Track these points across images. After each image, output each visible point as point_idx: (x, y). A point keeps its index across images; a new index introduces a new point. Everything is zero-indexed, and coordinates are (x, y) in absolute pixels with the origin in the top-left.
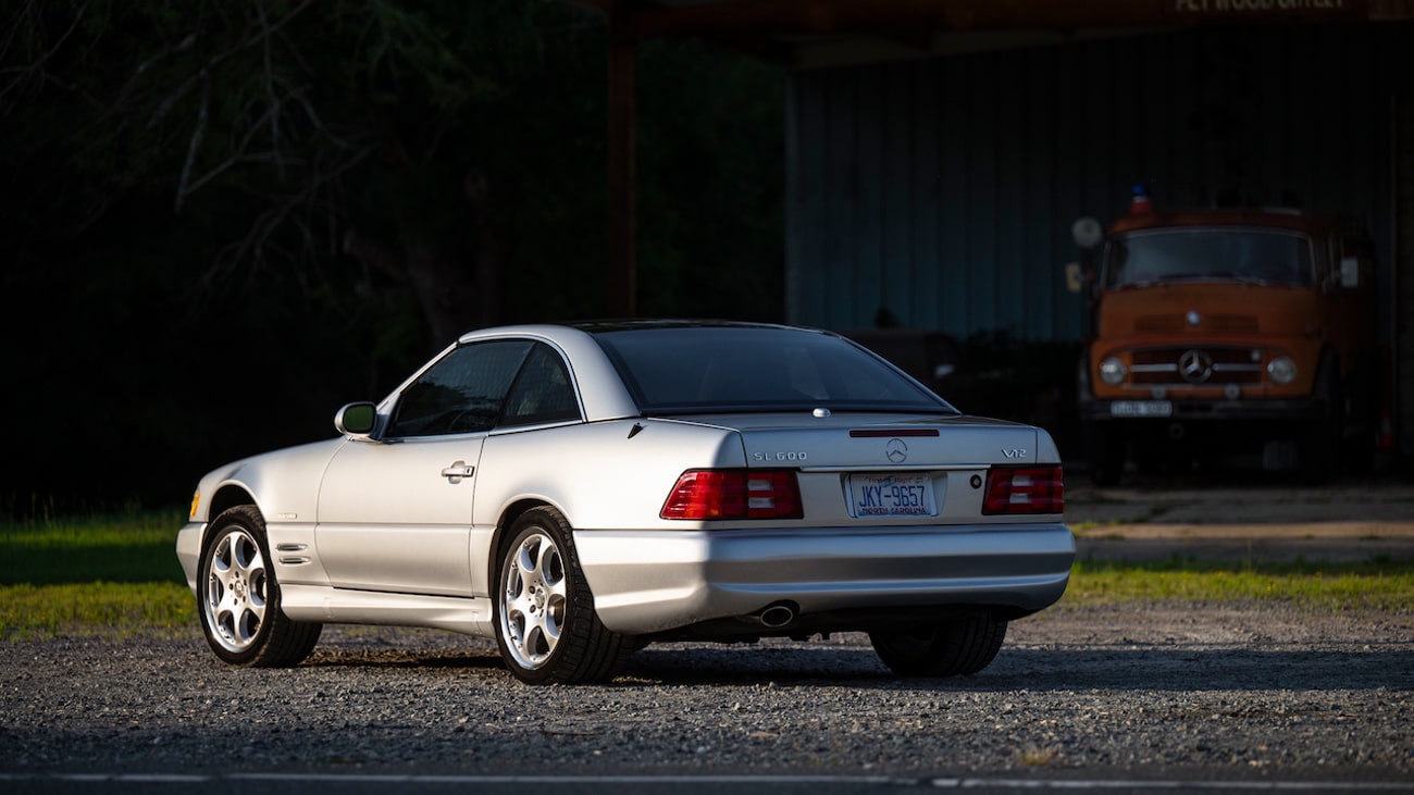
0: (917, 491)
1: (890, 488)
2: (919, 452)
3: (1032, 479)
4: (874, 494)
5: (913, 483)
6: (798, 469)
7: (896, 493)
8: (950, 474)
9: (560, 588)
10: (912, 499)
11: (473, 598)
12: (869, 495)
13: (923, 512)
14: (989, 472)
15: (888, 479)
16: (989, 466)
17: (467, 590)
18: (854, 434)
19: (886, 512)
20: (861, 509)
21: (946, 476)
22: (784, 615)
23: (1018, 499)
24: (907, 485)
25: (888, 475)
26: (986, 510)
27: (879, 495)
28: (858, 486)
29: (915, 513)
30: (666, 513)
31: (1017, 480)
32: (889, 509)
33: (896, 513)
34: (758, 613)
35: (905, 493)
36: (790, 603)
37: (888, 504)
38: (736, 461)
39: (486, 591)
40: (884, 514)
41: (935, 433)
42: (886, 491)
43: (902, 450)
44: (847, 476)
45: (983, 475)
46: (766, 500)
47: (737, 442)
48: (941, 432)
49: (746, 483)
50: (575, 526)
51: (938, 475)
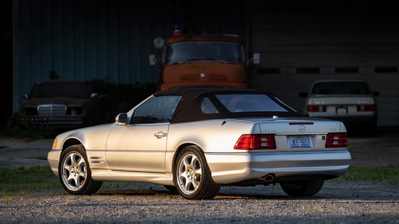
0: (307, 141)
1: (300, 140)
2: (308, 129)
3: (339, 137)
4: (295, 142)
5: (306, 138)
6: (275, 134)
7: (302, 142)
8: (316, 135)
9: (199, 171)
10: (306, 143)
11: (166, 173)
12: (294, 142)
13: (309, 147)
14: (327, 135)
15: (299, 137)
16: (327, 133)
17: (164, 171)
18: (291, 124)
19: (299, 147)
20: (292, 146)
21: (315, 136)
22: (271, 178)
23: (335, 143)
24: (304, 139)
25: (299, 136)
26: (326, 146)
27: (297, 142)
28: (291, 139)
29: (307, 147)
30: (236, 148)
31: (335, 138)
32: (300, 146)
33: (302, 147)
34: (263, 177)
35: (304, 141)
36: (273, 174)
37: (300, 144)
38: (258, 132)
39: (171, 171)
40: (299, 148)
41: (312, 123)
42: (299, 141)
43: (304, 128)
44: (288, 136)
45: (326, 136)
46: (266, 143)
47: (258, 126)
48: (314, 123)
49: (260, 139)
50: (204, 151)
51: (313, 136)
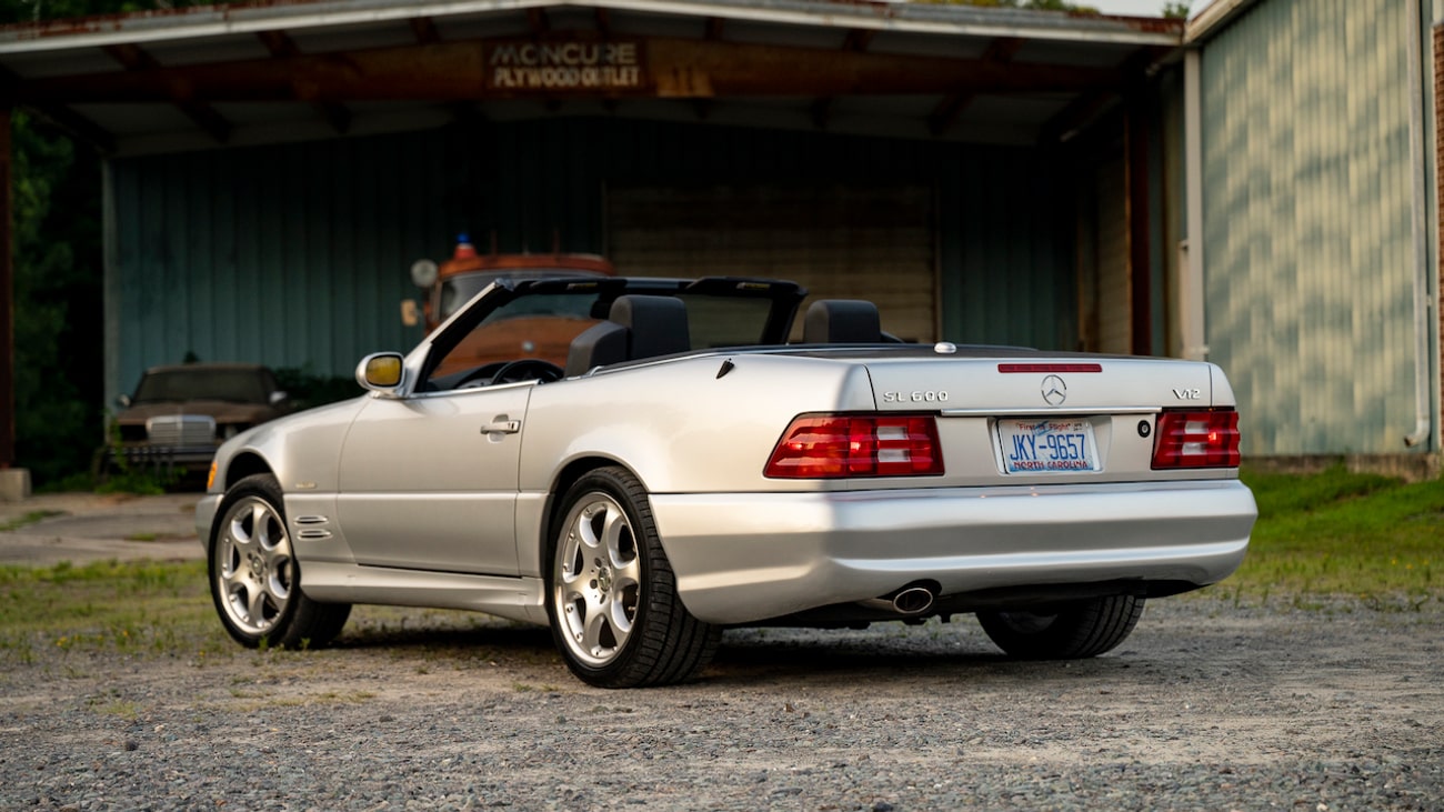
0: (1076, 441)
1: (1044, 437)
2: (1080, 389)
3: (1205, 427)
4: (1026, 444)
5: (1070, 430)
6: (938, 413)
7: (1052, 444)
8: (1114, 419)
9: (632, 569)
10: (1071, 451)
11: (520, 577)
12: (1021, 446)
13: (1085, 466)
14: (1159, 416)
15: (1042, 426)
16: (1159, 409)
17: (513, 569)
18: (1003, 369)
19: (1040, 467)
20: (1012, 462)
21: (1110, 420)
22: (922, 598)
23: (1191, 450)
24: (1064, 432)
25: (1041, 422)
26: (1158, 463)
27: (1032, 445)
28: (1009, 432)
29: (1075, 468)
30: (772, 470)
31: (1190, 427)
32: (1045, 463)
33: (1053, 467)
34: (890, 596)
35: (1063, 443)
36: (930, 583)
37: (1044, 456)
38: (864, 402)
39: (536, 568)
40: (1040, 469)
41: (1097, 369)
42: (1041, 440)
43: (1060, 388)
44: (996, 420)
45: (1151, 420)
46: (900, 451)
47: (861, 376)
48: (1103, 366)
49: (874, 432)
50: (651, 487)
51: (1098, 418)
